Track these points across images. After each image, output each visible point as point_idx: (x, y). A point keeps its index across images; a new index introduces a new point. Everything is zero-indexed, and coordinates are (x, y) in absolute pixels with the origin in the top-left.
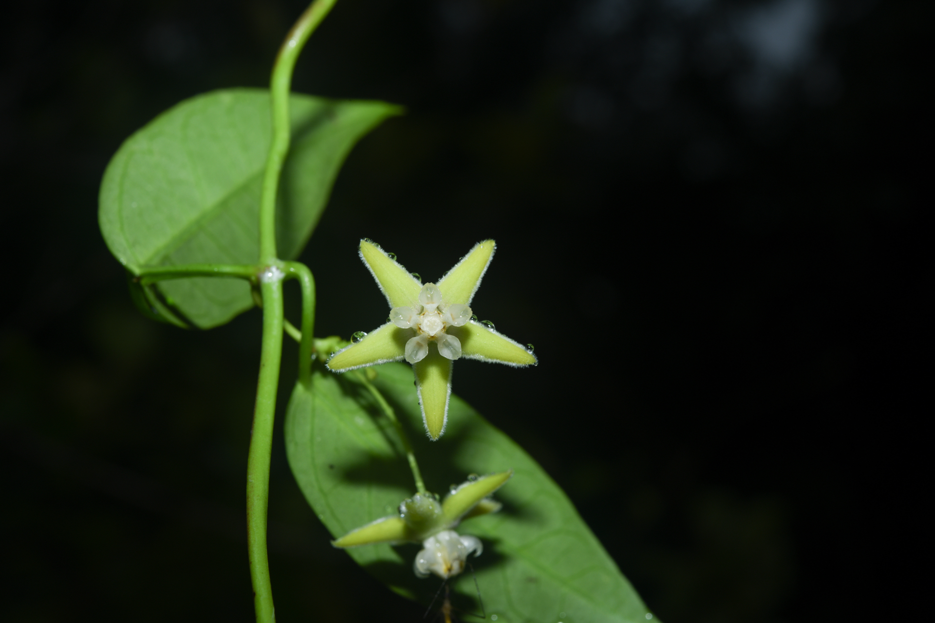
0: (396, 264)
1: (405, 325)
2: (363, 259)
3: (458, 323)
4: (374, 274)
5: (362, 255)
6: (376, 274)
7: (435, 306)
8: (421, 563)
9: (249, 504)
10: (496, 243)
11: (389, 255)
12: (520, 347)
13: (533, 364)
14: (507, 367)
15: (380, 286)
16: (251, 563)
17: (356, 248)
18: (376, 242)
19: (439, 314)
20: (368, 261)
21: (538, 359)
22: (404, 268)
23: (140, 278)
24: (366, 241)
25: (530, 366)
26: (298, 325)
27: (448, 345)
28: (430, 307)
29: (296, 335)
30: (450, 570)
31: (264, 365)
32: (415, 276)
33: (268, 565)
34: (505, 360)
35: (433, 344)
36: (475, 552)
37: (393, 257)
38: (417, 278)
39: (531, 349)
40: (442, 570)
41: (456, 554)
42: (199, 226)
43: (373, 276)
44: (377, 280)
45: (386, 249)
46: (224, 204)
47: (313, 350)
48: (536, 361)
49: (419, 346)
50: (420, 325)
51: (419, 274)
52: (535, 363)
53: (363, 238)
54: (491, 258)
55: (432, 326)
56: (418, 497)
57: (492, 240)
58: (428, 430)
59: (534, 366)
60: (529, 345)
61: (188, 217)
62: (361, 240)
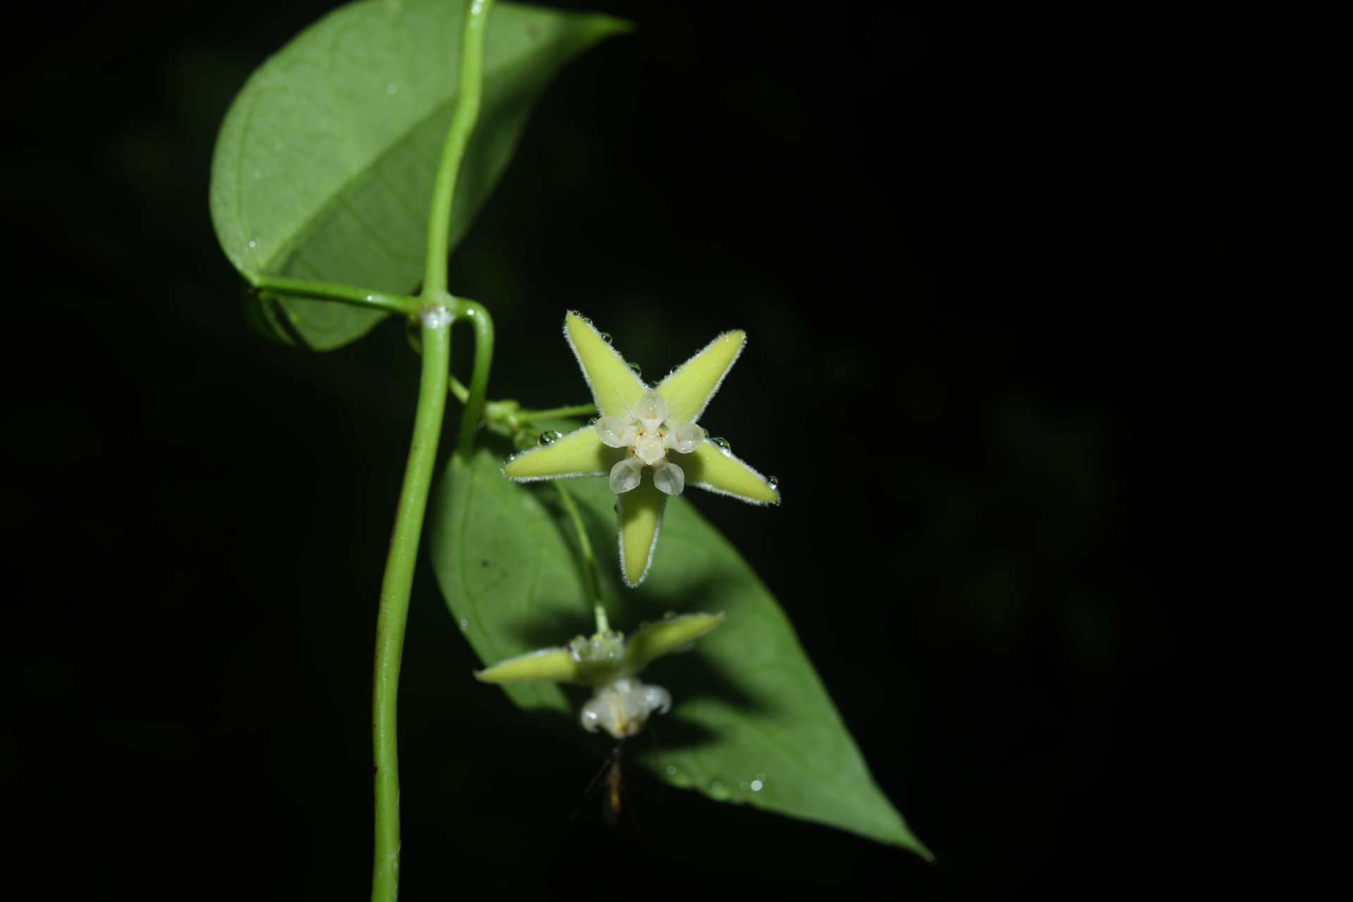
0: (611, 348)
1: (615, 442)
2: (568, 337)
3: (685, 447)
4: (580, 359)
5: (566, 330)
6: (583, 361)
7: (658, 422)
8: (590, 716)
9: (380, 644)
10: (747, 336)
11: (603, 336)
12: (760, 478)
13: (774, 503)
14: (740, 502)
15: (586, 376)
16: (375, 726)
17: (561, 322)
18: (588, 317)
19: (661, 436)
20: (574, 342)
21: (781, 496)
22: (620, 356)
23: (258, 290)
24: (575, 314)
25: (771, 505)
26: (466, 382)
27: (668, 475)
28: (652, 424)
29: (462, 393)
30: (625, 729)
31: (416, 448)
32: (633, 368)
33: (396, 731)
34: (738, 493)
35: (648, 473)
36: (660, 708)
37: (607, 339)
38: (637, 371)
39: (774, 483)
40: (616, 727)
41: (634, 713)
42: (341, 202)
43: (578, 361)
44: (583, 369)
45: (600, 326)
46: (377, 167)
47: (482, 415)
48: (779, 499)
49: (628, 471)
50: (635, 448)
51: (640, 366)
52: (777, 503)
53: (571, 309)
54: (737, 356)
55: (650, 451)
56: (598, 639)
57: (742, 331)
58: (624, 573)
59: (775, 506)
60: (771, 477)
61: (326, 188)
62: (568, 311)
